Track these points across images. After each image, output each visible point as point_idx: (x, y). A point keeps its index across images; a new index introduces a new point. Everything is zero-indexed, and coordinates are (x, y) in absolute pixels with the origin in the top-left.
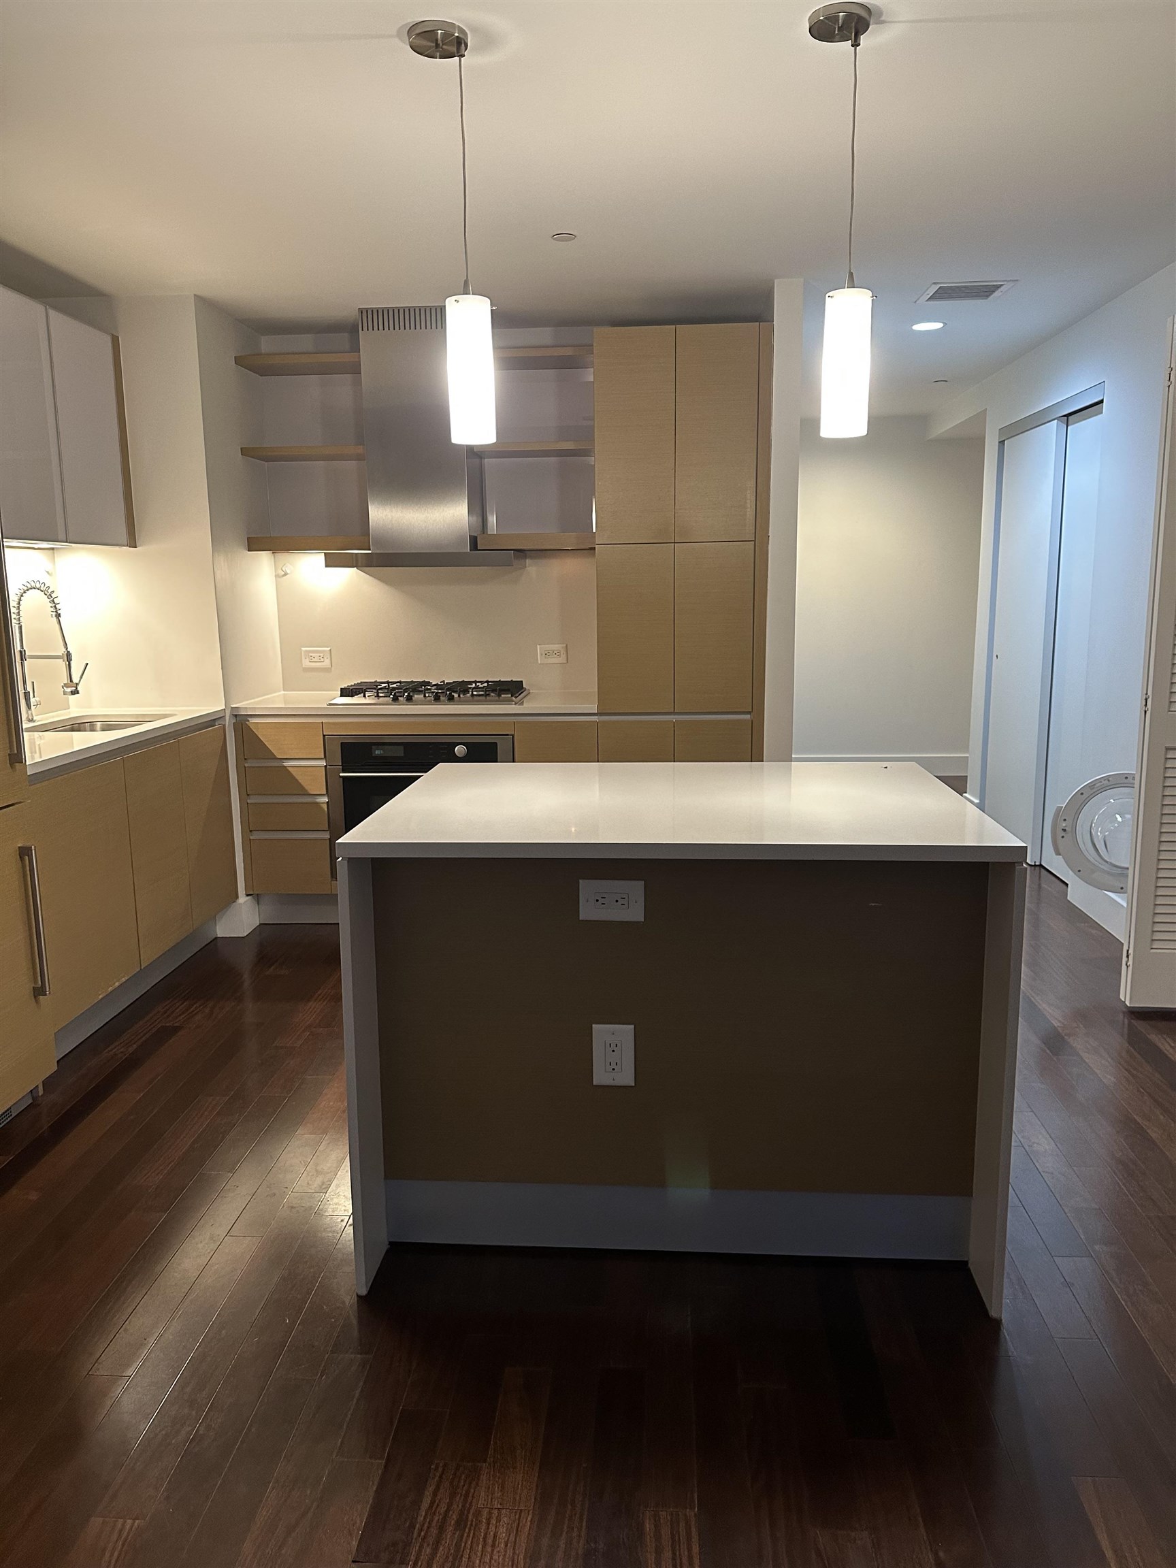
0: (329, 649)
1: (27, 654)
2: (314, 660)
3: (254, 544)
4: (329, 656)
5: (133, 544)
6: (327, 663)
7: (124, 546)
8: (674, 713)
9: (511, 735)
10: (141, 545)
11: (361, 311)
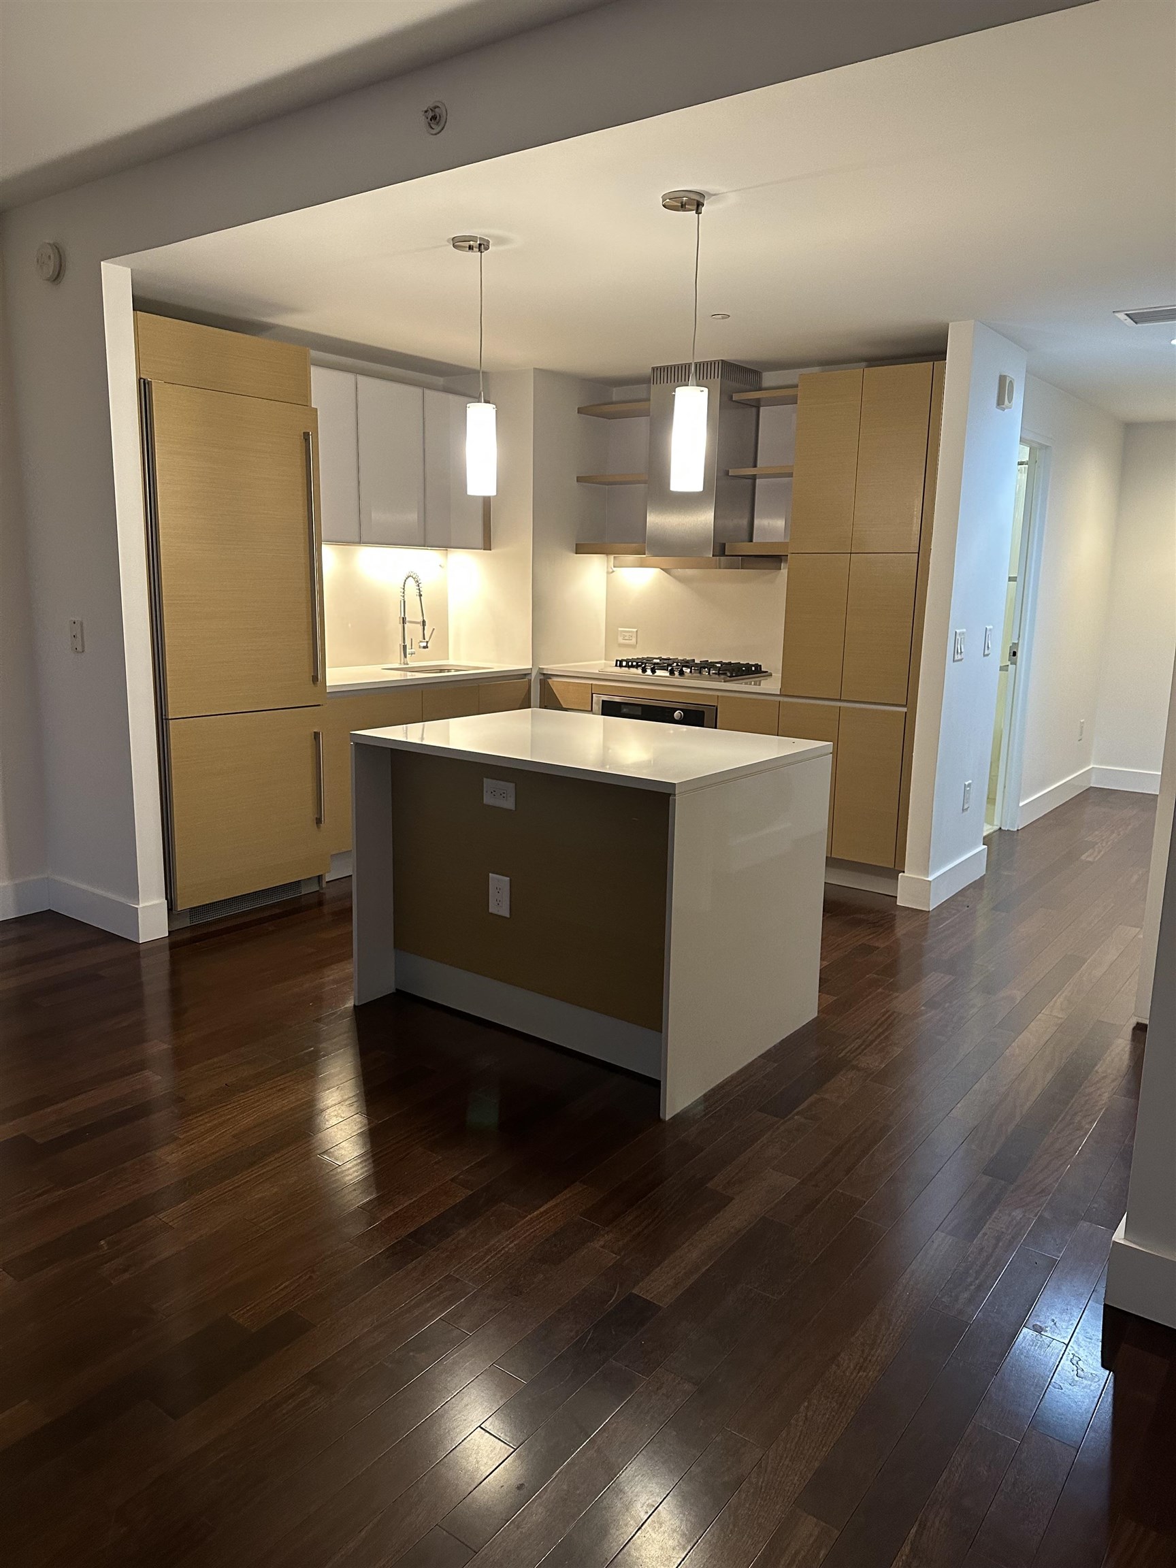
0: (635, 630)
1: (407, 619)
2: (626, 638)
3: (580, 549)
4: (635, 636)
5: (487, 546)
6: (634, 641)
7: (481, 549)
8: (840, 700)
9: (714, 706)
10: (494, 549)
11: (653, 369)
